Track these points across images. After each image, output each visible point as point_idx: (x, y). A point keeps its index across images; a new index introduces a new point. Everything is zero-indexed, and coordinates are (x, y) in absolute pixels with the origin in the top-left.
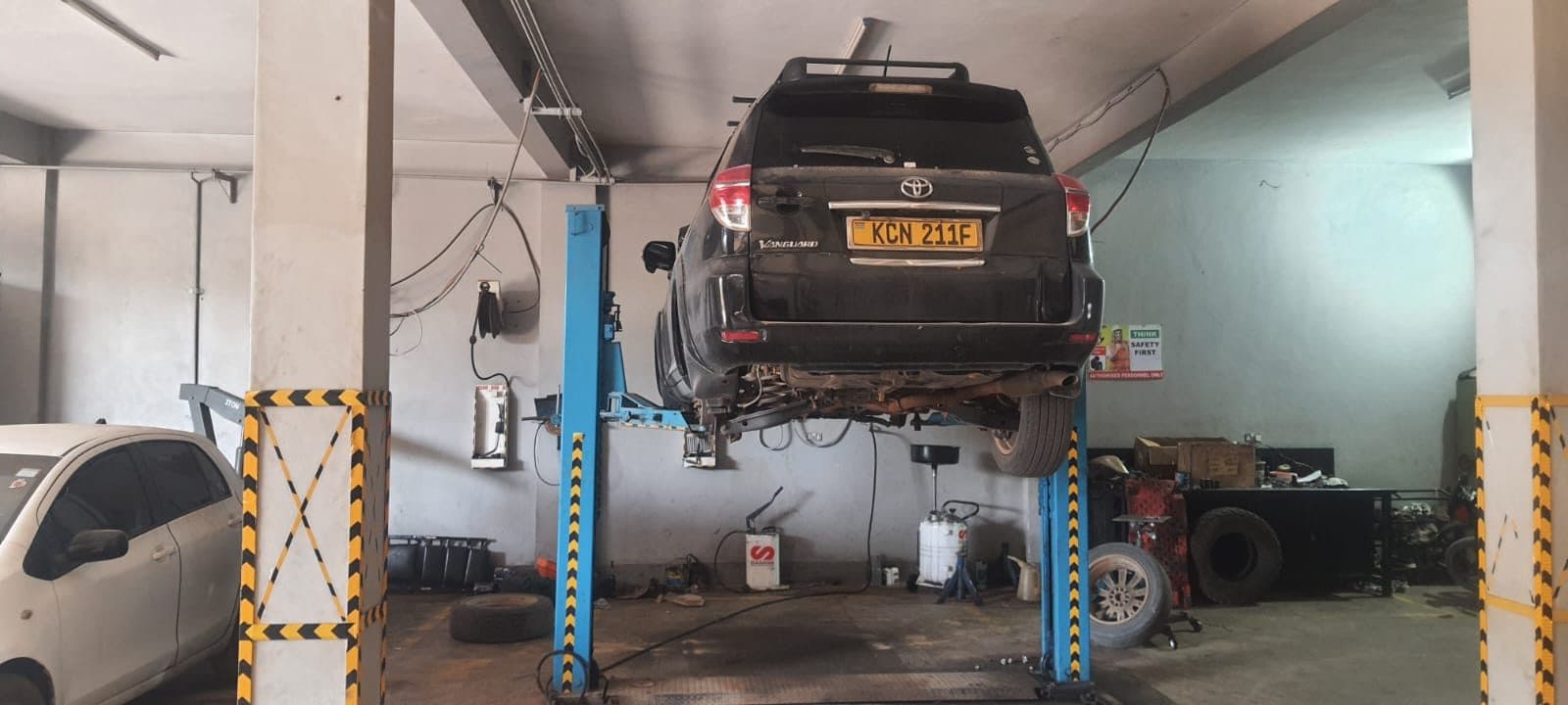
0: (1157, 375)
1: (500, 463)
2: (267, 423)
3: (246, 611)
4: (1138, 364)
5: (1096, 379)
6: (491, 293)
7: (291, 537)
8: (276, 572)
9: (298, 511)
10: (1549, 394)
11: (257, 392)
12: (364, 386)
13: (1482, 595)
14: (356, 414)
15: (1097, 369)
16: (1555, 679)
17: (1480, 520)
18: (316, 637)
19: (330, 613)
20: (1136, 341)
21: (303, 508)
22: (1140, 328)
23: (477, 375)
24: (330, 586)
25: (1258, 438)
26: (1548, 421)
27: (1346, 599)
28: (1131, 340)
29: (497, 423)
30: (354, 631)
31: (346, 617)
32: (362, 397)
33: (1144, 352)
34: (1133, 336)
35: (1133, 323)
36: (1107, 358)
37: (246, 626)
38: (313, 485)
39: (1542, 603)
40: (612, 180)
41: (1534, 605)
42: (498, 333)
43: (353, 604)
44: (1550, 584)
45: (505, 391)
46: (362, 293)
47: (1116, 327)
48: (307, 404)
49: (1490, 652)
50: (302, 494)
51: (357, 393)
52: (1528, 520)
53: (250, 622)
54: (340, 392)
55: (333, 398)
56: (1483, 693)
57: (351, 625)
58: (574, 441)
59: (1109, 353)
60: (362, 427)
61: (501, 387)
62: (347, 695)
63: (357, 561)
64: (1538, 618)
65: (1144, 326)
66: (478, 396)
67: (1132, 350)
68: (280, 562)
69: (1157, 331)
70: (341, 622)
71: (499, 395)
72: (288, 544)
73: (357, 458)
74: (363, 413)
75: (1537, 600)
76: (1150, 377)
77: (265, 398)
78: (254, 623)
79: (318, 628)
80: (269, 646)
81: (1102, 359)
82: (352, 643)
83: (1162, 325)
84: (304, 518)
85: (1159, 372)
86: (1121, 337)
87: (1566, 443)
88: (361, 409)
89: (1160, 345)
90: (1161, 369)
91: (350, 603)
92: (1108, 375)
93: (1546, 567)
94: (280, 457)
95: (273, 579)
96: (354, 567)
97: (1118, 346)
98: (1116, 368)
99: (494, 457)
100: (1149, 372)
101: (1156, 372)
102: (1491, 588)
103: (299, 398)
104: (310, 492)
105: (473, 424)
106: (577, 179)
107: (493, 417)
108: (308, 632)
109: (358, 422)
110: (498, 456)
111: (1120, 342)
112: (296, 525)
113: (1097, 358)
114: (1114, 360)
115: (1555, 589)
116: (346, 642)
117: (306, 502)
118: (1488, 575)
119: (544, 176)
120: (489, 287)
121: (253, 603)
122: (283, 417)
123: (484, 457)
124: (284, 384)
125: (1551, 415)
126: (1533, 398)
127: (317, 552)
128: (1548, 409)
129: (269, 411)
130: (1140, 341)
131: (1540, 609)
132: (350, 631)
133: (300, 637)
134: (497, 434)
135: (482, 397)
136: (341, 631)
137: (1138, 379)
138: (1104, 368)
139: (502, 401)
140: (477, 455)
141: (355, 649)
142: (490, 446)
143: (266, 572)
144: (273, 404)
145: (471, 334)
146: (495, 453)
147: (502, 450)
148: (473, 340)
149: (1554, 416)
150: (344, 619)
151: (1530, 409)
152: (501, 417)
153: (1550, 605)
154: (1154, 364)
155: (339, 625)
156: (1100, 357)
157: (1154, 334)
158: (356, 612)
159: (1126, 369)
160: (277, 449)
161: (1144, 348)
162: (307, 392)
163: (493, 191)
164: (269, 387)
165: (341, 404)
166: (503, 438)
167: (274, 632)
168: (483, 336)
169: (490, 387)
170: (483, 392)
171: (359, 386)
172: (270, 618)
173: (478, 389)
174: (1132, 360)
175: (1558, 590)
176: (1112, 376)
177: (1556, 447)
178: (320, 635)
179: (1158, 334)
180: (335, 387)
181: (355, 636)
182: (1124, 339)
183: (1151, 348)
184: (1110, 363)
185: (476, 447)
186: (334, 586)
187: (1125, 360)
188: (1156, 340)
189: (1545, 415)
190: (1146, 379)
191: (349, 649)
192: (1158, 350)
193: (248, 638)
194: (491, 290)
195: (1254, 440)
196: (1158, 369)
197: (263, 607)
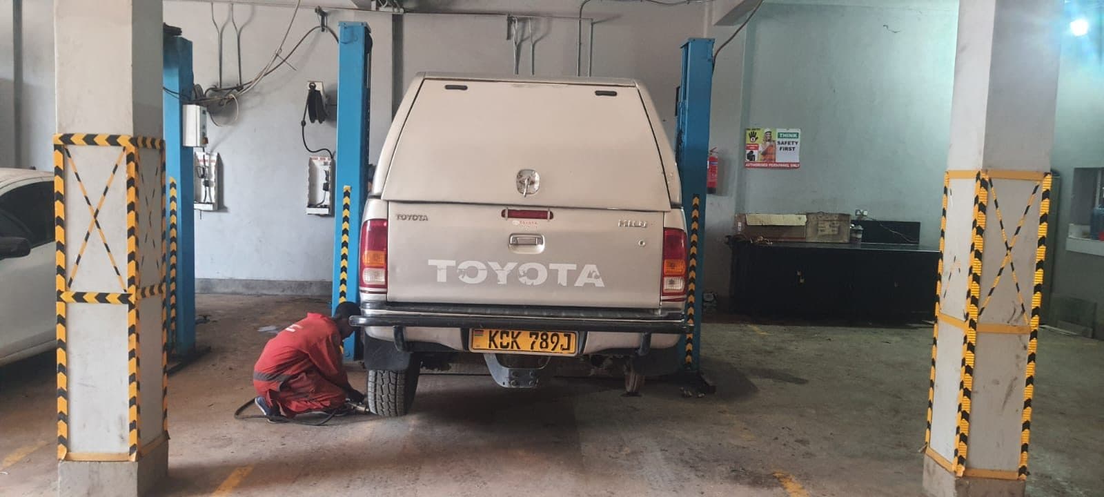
0: (795, 165)
1: (326, 211)
2: (70, 156)
3: (60, 282)
4: (782, 157)
5: (750, 167)
6: (316, 91)
7: (88, 234)
8: (79, 257)
9: (93, 217)
10: (989, 169)
11: (61, 134)
12: (134, 133)
13: (937, 314)
14: (128, 153)
15: (751, 160)
16: (974, 372)
17: (940, 261)
18: (107, 302)
19: (116, 287)
20: (781, 140)
21: (95, 216)
22: (785, 131)
23: (307, 149)
24: (116, 268)
25: (865, 213)
26: (986, 188)
27: (916, 328)
28: (777, 140)
29: (324, 184)
30: (132, 299)
31: (127, 289)
32: (133, 141)
33: (786, 149)
34: (779, 137)
35: (780, 127)
36: (759, 152)
37: (60, 292)
38: (102, 200)
39: (969, 318)
40: (402, 10)
41: (964, 320)
42: (324, 120)
43: (131, 281)
44: (977, 305)
45: (329, 162)
46: (131, 68)
47: (768, 130)
48: (95, 144)
49: (939, 353)
50: (94, 207)
51: (129, 138)
52: (967, 259)
53: (63, 290)
54: (117, 137)
55: (113, 140)
56: (932, 381)
57: (130, 295)
58: (345, 191)
59: (761, 149)
60: (134, 161)
61: (327, 159)
62: (129, 341)
63: (133, 252)
64: (966, 330)
65: (788, 129)
66: (311, 164)
67: (778, 147)
68: (82, 251)
69: (798, 134)
70: (123, 292)
71: (326, 164)
72: (86, 239)
73: (130, 183)
74: (134, 152)
75: (967, 316)
76: (789, 167)
77: (67, 139)
78: (66, 290)
79: (108, 296)
80: (76, 307)
81: (755, 153)
82: (131, 307)
83: (801, 130)
84: (97, 222)
85: (797, 163)
86: (771, 137)
87: (999, 205)
88: (132, 149)
89: (798, 143)
90: (798, 161)
91: (129, 280)
92: (759, 165)
93: (975, 293)
94: (79, 179)
95: (78, 262)
96: (131, 257)
97: (768, 143)
98: (765, 159)
99: (322, 207)
100: (789, 164)
101: (794, 163)
102: (941, 309)
103: (90, 140)
104: (100, 205)
105: (308, 184)
106: (377, 9)
107: (321, 180)
108: (102, 298)
109: (130, 158)
110: (325, 207)
111: (769, 141)
112: (91, 227)
113: (752, 152)
114: (764, 154)
115: (980, 309)
116: (127, 306)
117: (97, 211)
118: (941, 299)
119: (356, 7)
120: (315, 86)
121: (64, 277)
122: (80, 152)
123: (315, 207)
124: (79, 131)
125: (989, 186)
126: (977, 172)
127: (106, 245)
128: (987, 180)
129: (70, 148)
130: (784, 140)
131: (968, 322)
132: (130, 299)
133: (97, 302)
134: (324, 191)
135: (314, 164)
136: (124, 298)
137: (780, 168)
138: (756, 159)
139: (328, 168)
140: (310, 206)
141: (133, 311)
142: (320, 200)
143: (73, 258)
144: (72, 143)
145: (302, 119)
146: (323, 204)
147: (327, 202)
148: (304, 124)
149: (992, 186)
150: (125, 291)
151: (975, 179)
152: (327, 179)
153: (975, 320)
154: (793, 157)
155: (122, 295)
156: (754, 151)
157: (795, 135)
158: (133, 287)
159: (772, 160)
160: (77, 174)
161: (787, 146)
162: (95, 136)
163: (320, 17)
164: (69, 132)
165: (118, 145)
166: (328, 194)
167: (79, 297)
168: (313, 121)
169: (319, 158)
170: (314, 161)
171: (131, 133)
172: (76, 288)
173: (311, 159)
174: (777, 155)
175: (983, 309)
176: (763, 165)
177: (991, 207)
178: (110, 301)
179: (798, 135)
180: (114, 133)
181: (133, 303)
182: (773, 139)
183: (792, 146)
184: (761, 157)
185: (310, 200)
186: (118, 269)
187: (772, 154)
188: (796, 140)
189: (985, 184)
190: (787, 168)
191: (129, 311)
192: (797, 147)
193: (62, 300)
194: (317, 89)
195: (862, 215)
196: (796, 161)
197: (71, 280)
